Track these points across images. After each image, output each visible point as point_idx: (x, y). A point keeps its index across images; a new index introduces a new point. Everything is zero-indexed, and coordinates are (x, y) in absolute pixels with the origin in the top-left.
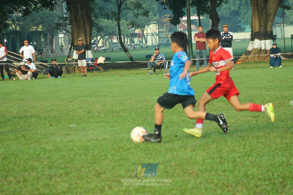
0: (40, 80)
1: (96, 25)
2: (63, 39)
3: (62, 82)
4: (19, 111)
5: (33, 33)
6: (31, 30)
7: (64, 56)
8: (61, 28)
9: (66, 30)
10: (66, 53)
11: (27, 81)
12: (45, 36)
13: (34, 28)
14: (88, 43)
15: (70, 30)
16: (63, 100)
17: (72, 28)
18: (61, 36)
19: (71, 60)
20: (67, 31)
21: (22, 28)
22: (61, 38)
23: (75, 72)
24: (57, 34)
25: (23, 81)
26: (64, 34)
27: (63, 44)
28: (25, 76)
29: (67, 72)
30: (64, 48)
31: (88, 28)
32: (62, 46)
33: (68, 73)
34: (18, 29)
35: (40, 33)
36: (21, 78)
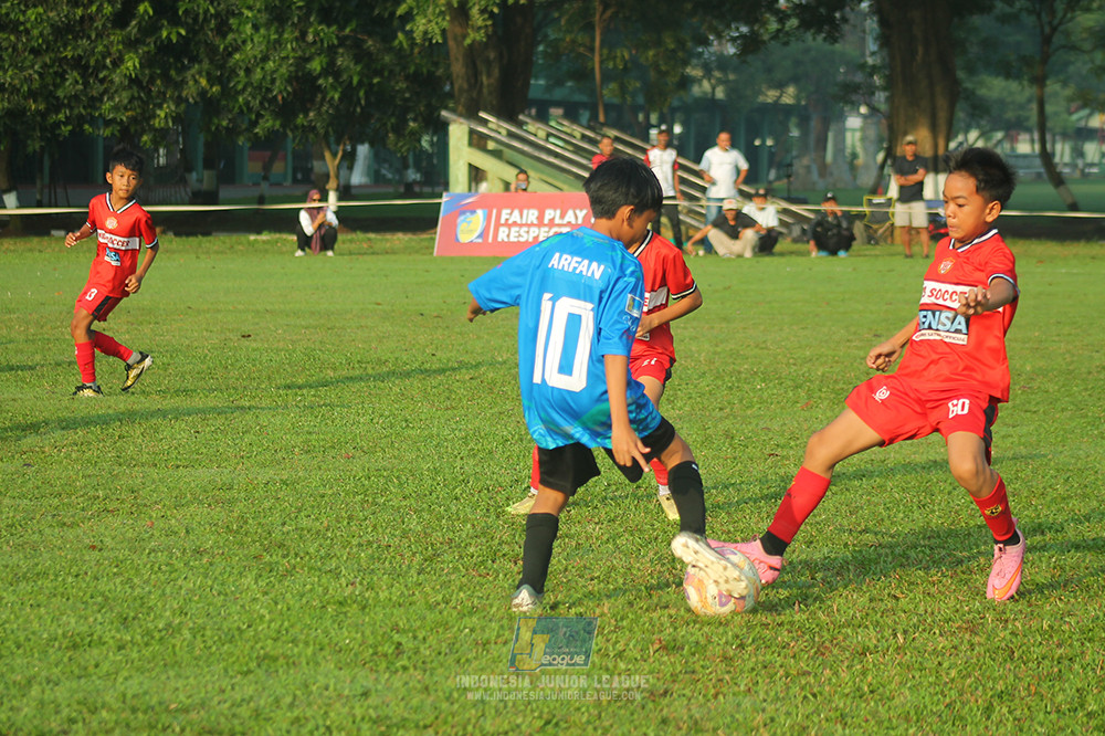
0: (782, 260)
1: (970, 96)
2: (858, 135)
3: (850, 270)
4: (715, 353)
5: (766, 109)
6: (761, 99)
7: (858, 189)
8: (854, 98)
9: (869, 105)
10: (868, 179)
11: (740, 259)
12: (804, 123)
13: (771, 96)
14: (941, 151)
15: (883, 107)
16: (853, 329)
17: (889, 100)
18: (854, 122)
19: (883, 201)
20: (874, 110)
21: (732, 91)
22: (854, 130)
23: (892, 242)
24: (841, 118)
25: (729, 260)
26: (865, 117)
27: (859, 150)
28: (736, 246)
29: (866, 240)
30: (860, 161)
31: (942, 103)
32: (854, 156)
33: (869, 242)
34: (720, 94)
35: (788, 111)
36: (721, 250)
